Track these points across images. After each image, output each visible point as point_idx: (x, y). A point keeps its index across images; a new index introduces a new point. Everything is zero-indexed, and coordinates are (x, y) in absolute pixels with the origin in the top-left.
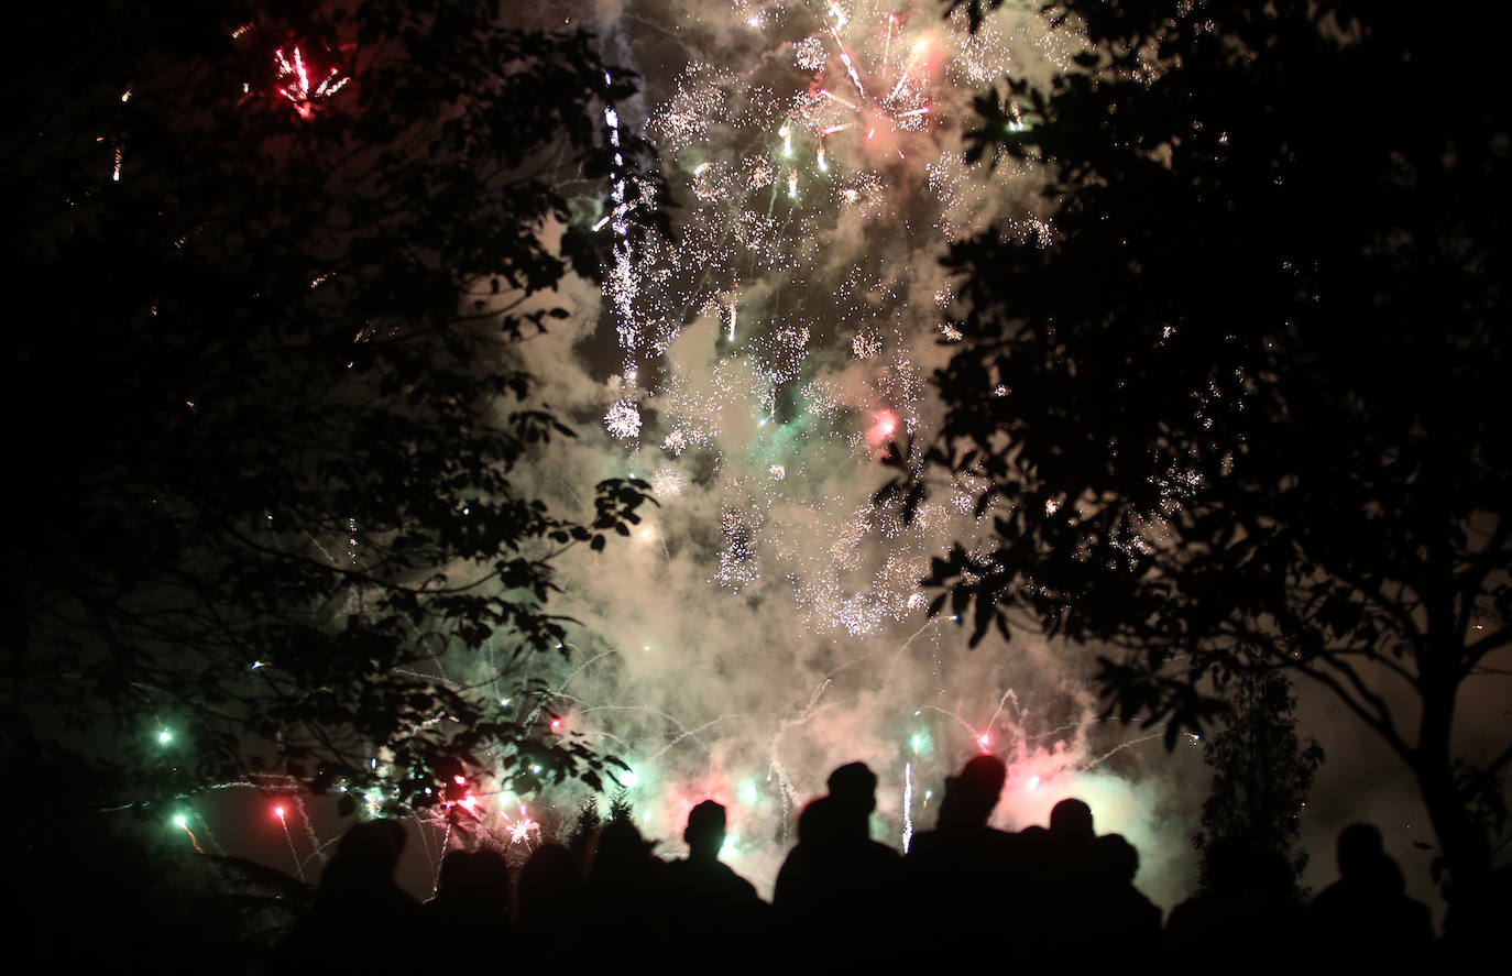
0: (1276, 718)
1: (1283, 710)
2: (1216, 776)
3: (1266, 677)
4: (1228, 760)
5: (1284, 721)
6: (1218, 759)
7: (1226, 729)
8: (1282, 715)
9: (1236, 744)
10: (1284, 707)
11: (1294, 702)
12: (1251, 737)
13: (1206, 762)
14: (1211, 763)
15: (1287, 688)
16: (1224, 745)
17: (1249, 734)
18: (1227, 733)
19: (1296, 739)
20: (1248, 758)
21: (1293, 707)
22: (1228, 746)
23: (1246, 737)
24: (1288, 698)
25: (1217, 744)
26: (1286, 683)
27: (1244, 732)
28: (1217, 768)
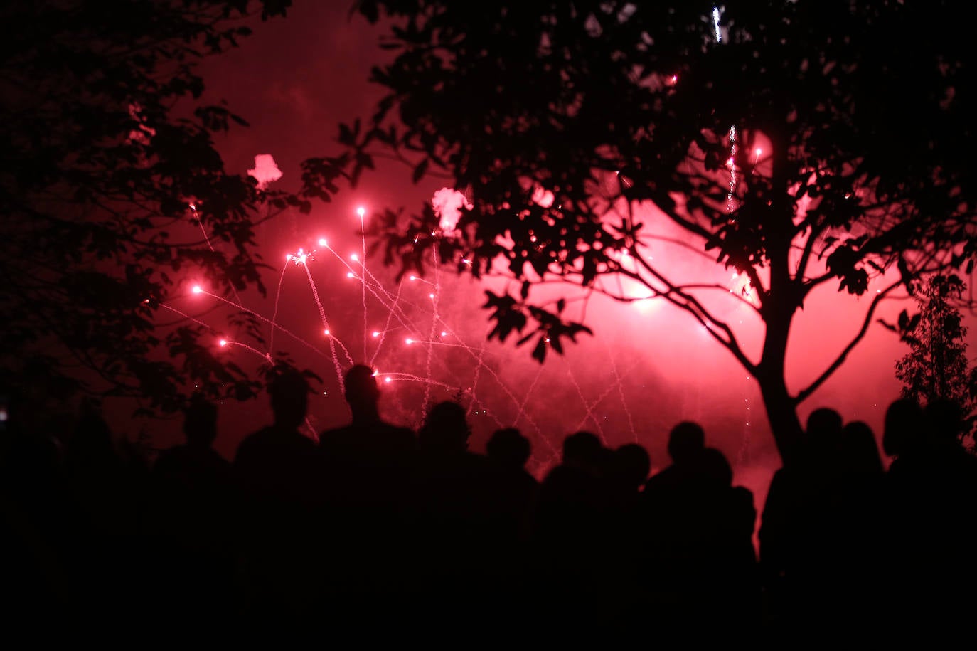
0: (951, 343)
1: (956, 337)
2: (905, 388)
3: (943, 312)
4: (914, 375)
5: (958, 345)
6: (906, 374)
7: (912, 351)
8: (956, 341)
9: (920, 363)
10: (957, 335)
11: (965, 331)
12: (932, 358)
13: (897, 377)
14: (900, 377)
15: (959, 319)
16: (911, 364)
17: (930, 356)
18: (912, 354)
19: (966, 360)
20: (929, 373)
21: (964, 335)
22: (913, 365)
23: (928, 358)
24: (960, 328)
25: (905, 363)
26: (959, 316)
27: (926, 354)
28: (905, 382)
